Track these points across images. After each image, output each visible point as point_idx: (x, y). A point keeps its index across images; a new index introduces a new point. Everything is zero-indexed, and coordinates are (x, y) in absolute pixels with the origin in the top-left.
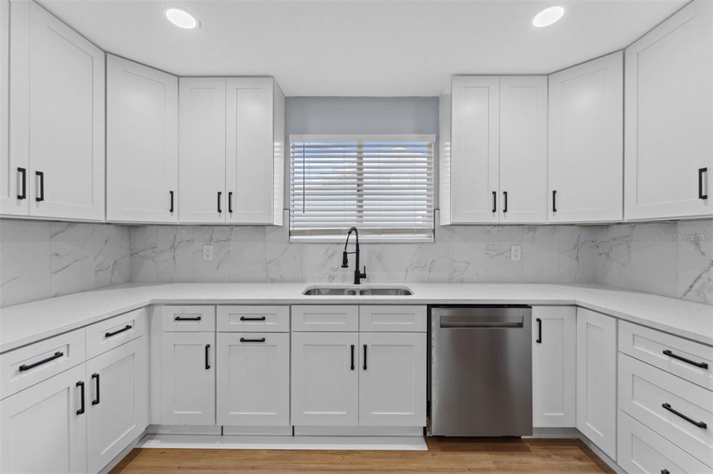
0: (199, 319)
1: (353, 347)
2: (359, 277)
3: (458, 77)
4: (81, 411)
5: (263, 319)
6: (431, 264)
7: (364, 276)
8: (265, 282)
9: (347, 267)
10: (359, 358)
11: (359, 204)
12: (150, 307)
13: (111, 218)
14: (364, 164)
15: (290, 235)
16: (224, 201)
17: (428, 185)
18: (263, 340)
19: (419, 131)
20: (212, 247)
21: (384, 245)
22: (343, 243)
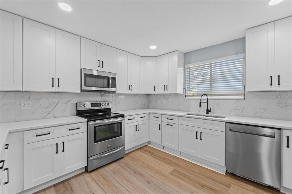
0: (158, 117)
1: (197, 132)
2: (208, 111)
3: (248, 30)
4: (136, 131)
5: (172, 119)
6: (243, 109)
7: (210, 111)
8: (178, 111)
9: (201, 107)
10: (199, 136)
11: (211, 85)
12: (149, 113)
13: (143, 93)
14: (213, 70)
15: (185, 96)
16: (166, 87)
17: (243, 75)
18: (172, 125)
19: (237, 53)
20: (164, 100)
21: (220, 100)
22: (199, 99)
